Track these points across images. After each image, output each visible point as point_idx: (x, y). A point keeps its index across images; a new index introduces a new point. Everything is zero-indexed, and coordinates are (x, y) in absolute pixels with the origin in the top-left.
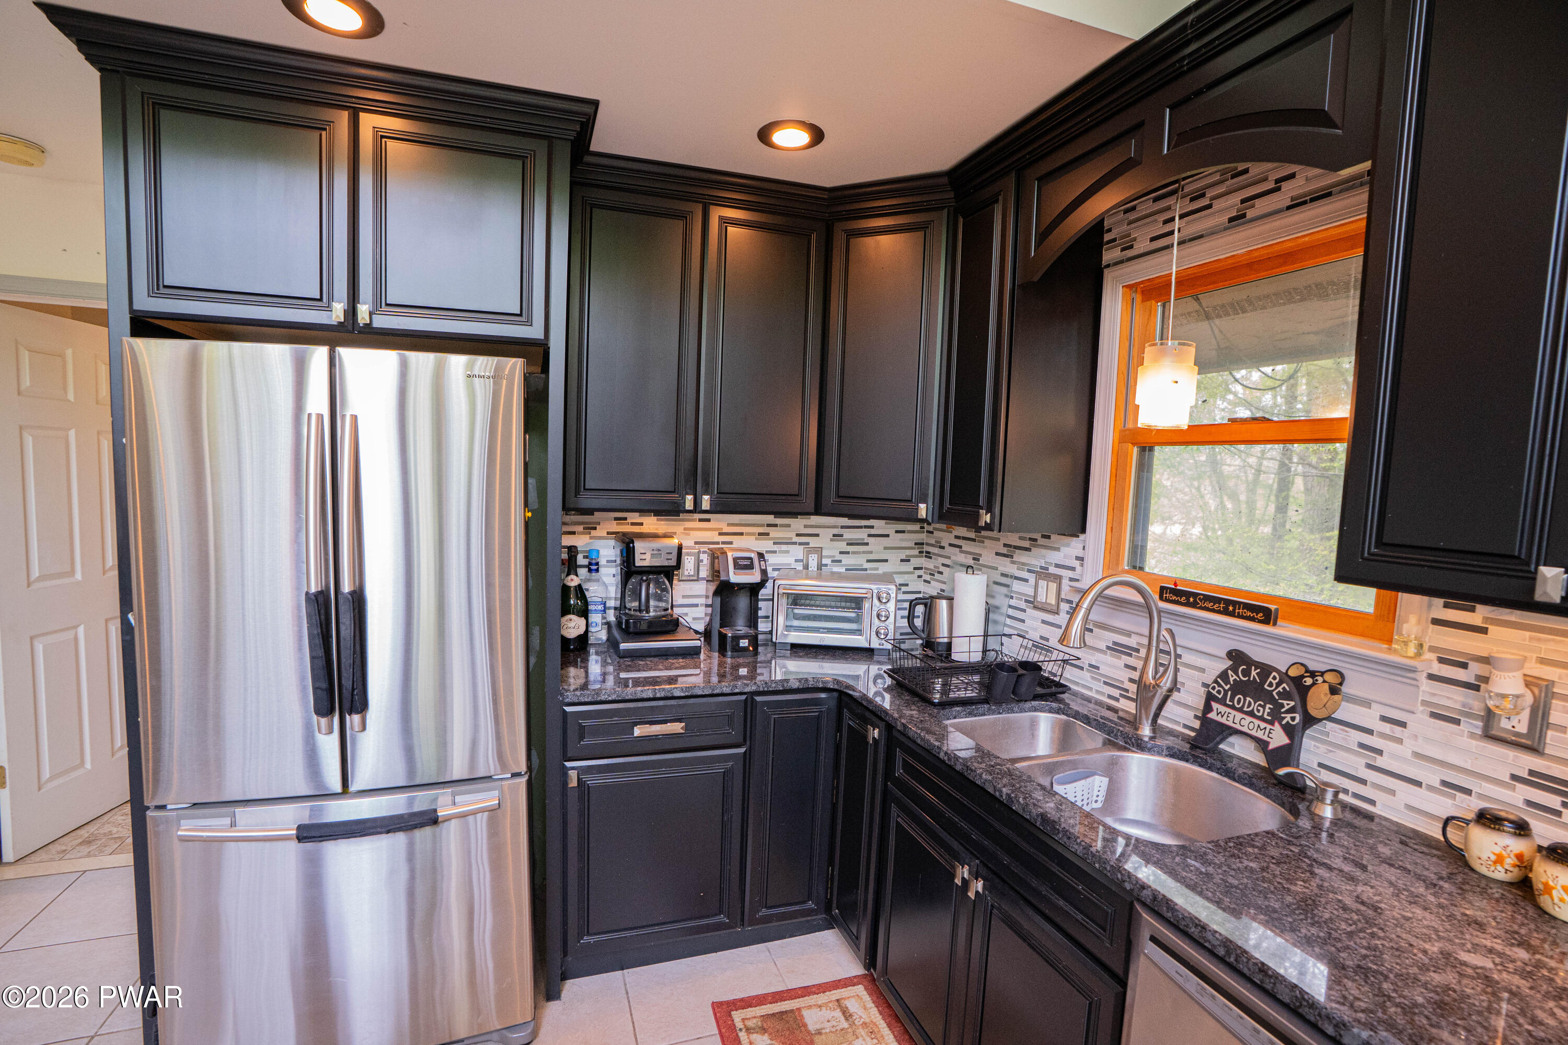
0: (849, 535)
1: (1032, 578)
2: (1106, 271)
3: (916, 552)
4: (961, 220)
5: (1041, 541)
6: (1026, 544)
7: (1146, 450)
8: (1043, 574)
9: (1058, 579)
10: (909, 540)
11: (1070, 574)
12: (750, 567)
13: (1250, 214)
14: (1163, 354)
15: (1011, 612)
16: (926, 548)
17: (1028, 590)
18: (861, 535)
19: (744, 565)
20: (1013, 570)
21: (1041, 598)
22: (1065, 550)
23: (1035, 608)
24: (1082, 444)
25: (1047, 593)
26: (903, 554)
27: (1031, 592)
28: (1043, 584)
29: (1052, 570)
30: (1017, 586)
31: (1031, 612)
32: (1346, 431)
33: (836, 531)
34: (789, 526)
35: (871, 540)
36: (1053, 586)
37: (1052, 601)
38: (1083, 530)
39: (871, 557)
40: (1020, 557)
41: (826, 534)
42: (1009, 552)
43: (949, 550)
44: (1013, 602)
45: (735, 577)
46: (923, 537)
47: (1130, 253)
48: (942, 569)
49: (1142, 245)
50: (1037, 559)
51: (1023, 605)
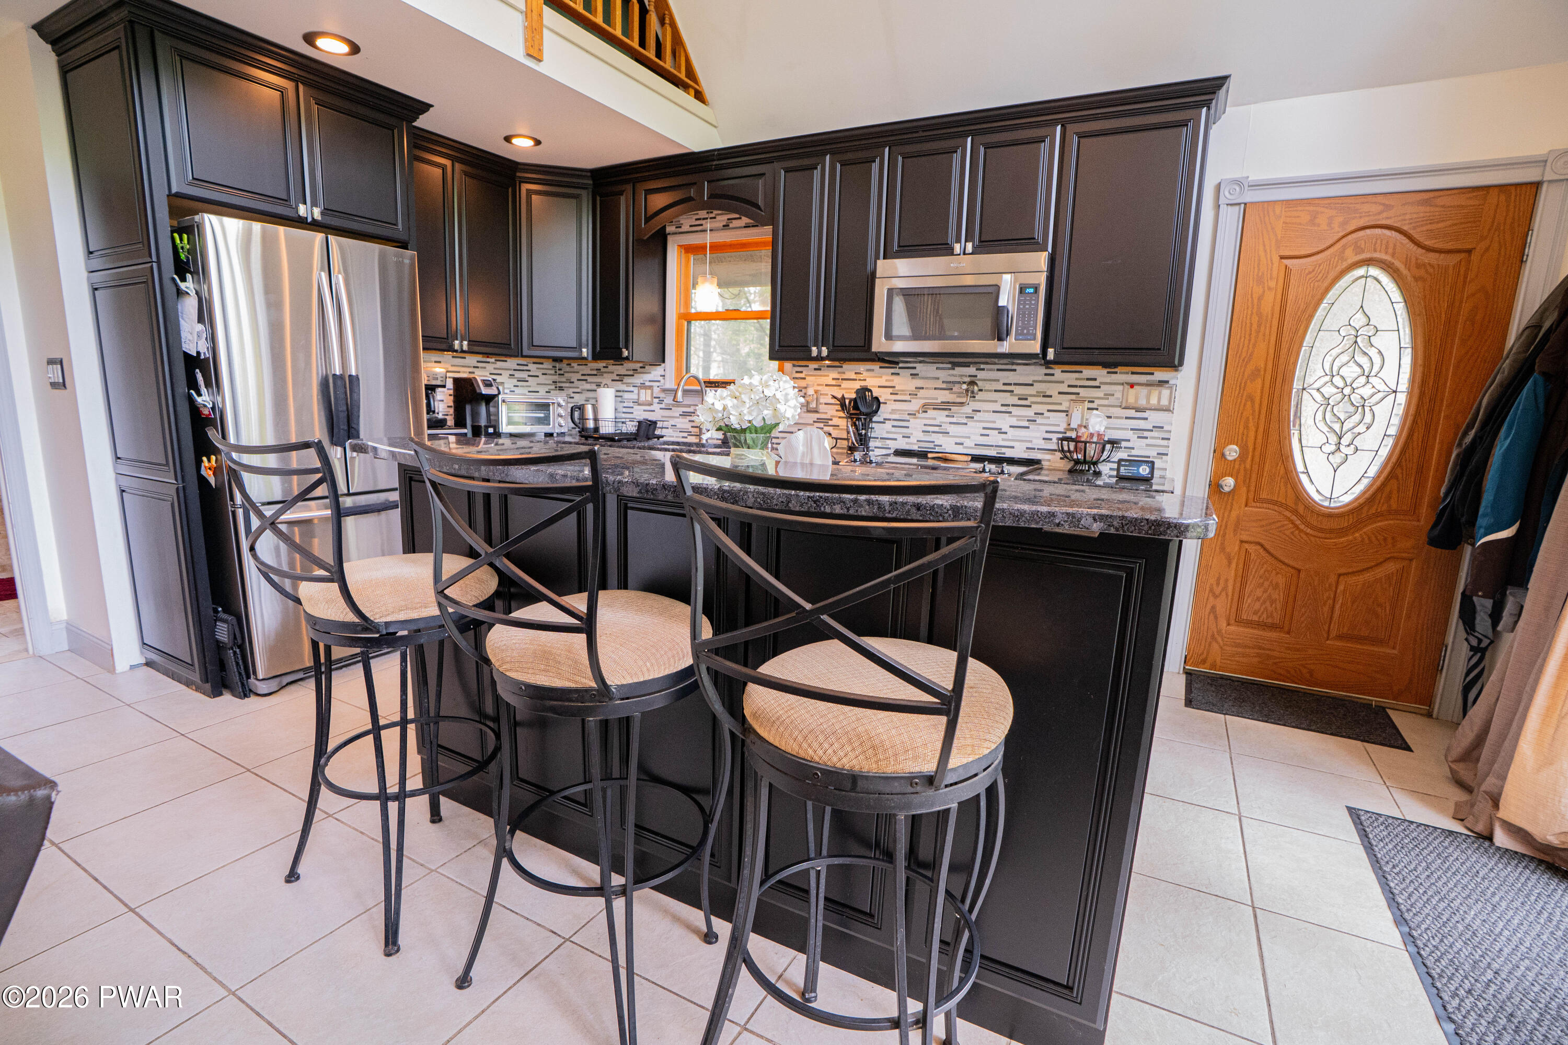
0: (518, 375)
1: (636, 390)
2: (669, 237)
3: (553, 387)
4: (598, 198)
5: (640, 370)
6: (631, 373)
7: (689, 323)
8: (643, 386)
9: (651, 387)
10: (548, 379)
11: (658, 384)
12: (491, 385)
13: (731, 225)
14: (705, 281)
15: (625, 410)
16: (559, 385)
17: (634, 396)
18: (524, 375)
19: (488, 384)
20: (624, 387)
21: (642, 398)
22: (654, 373)
23: (639, 405)
24: (660, 320)
25: (645, 396)
26: (547, 388)
27: (636, 397)
28: (643, 391)
29: (647, 384)
30: (626, 395)
31: (636, 407)
32: (769, 315)
33: (512, 372)
34: (485, 368)
35: (530, 379)
36: (649, 392)
37: (649, 398)
38: (664, 361)
39: (531, 389)
40: (626, 380)
41: (506, 374)
42: (620, 378)
43: (577, 383)
44: (625, 405)
45: (485, 391)
46: (556, 378)
47: (680, 230)
48: (572, 395)
49: (686, 228)
50: (638, 380)
51: (631, 405)
